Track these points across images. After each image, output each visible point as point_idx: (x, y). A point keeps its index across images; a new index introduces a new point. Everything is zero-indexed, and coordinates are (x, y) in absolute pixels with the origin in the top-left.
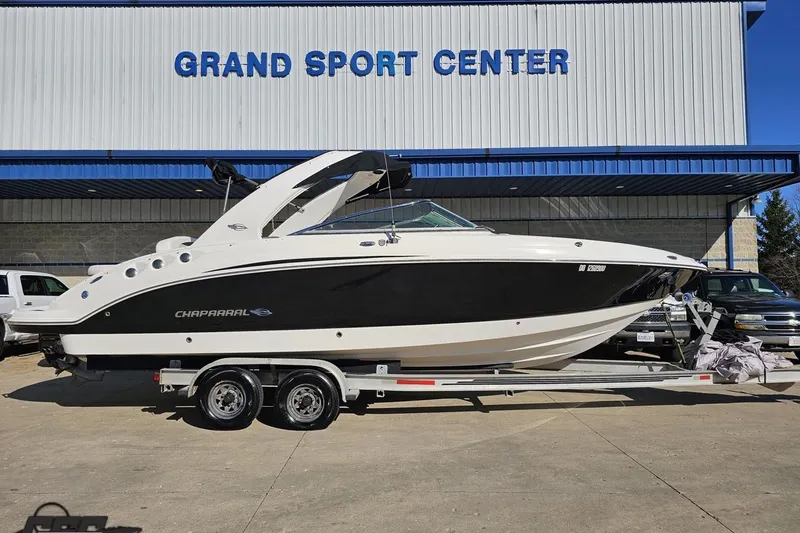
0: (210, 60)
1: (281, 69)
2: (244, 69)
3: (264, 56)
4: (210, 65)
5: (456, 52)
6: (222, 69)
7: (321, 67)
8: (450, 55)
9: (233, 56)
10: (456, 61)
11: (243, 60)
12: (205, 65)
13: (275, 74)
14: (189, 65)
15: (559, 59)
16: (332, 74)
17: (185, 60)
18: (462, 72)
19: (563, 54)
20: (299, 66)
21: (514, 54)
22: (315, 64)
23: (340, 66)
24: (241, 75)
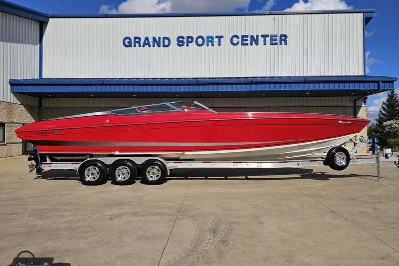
0: (137, 40)
1: (166, 43)
2: (151, 44)
3: (159, 38)
4: (137, 42)
5: (240, 36)
6: (142, 44)
7: (183, 42)
8: (237, 37)
9: (147, 38)
10: (240, 40)
11: (151, 40)
12: (135, 42)
13: (164, 46)
14: (128, 42)
15: (284, 38)
16: (187, 46)
17: (127, 40)
18: (243, 44)
19: (286, 36)
20: (174, 42)
21: (264, 36)
22: (180, 41)
23: (191, 42)
24: (150, 46)
